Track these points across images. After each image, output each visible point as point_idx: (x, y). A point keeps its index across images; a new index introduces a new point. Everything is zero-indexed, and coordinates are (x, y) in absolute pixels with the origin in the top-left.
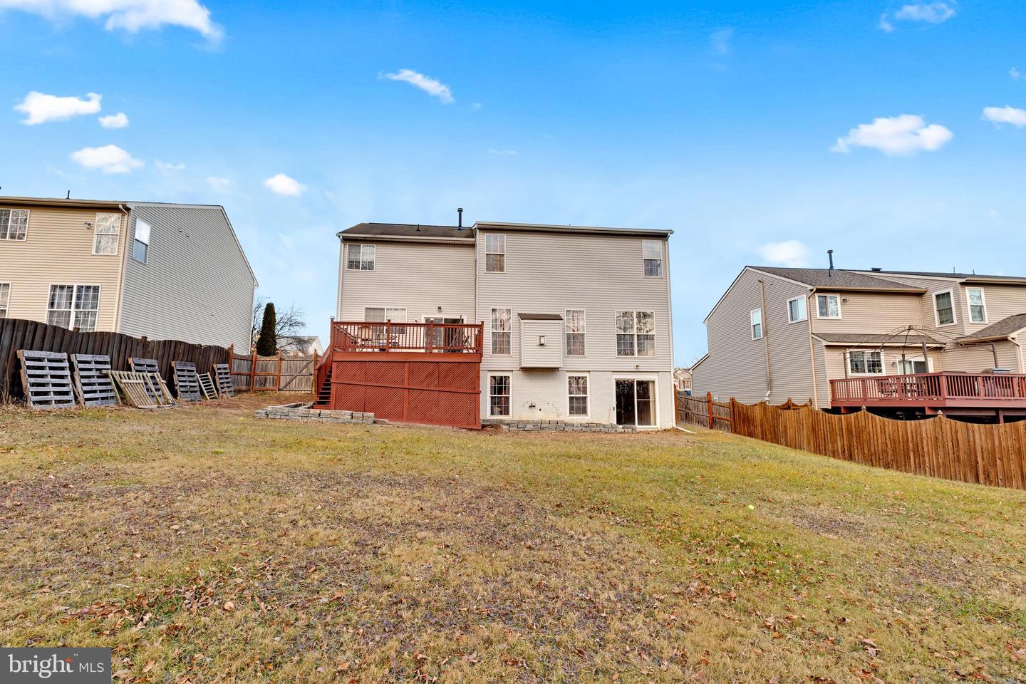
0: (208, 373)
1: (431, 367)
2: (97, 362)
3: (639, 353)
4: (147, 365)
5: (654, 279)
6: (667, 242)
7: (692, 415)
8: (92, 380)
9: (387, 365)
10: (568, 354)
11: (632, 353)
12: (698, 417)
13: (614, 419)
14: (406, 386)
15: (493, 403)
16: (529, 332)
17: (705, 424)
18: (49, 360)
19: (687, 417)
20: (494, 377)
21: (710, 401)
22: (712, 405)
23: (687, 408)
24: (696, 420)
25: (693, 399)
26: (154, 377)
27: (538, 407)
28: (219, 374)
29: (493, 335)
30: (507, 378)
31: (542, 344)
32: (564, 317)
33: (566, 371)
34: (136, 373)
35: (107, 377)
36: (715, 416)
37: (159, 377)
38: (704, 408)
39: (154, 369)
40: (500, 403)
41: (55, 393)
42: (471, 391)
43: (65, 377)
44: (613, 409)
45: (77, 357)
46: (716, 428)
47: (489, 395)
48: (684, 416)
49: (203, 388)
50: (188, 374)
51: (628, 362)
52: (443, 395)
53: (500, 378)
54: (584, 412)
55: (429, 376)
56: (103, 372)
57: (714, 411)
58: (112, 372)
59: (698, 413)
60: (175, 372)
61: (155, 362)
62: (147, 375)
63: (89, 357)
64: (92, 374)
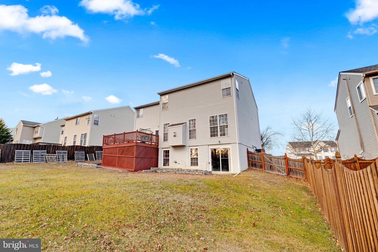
0: (93, 154)
1: (123, 148)
2: (41, 152)
3: (221, 135)
4: (63, 152)
5: (228, 98)
6: (233, 78)
7: (275, 167)
8: (38, 157)
9: (114, 149)
10: (190, 139)
11: (217, 135)
12: (278, 168)
13: (210, 168)
14: (117, 155)
15: (164, 161)
16: (171, 131)
17: (283, 172)
18: (24, 152)
19: (271, 168)
20: (164, 151)
21: (285, 158)
22: (289, 161)
23: (270, 163)
24: (277, 170)
25: (274, 157)
26: (63, 155)
27: (178, 163)
28: (97, 154)
29: (164, 134)
30: (168, 151)
31: (175, 136)
32: (188, 123)
33: (189, 146)
34: (57, 154)
35: (43, 155)
36: (291, 167)
37: (65, 155)
38: (282, 163)
39: (66, 153)
40: (166, 161)
41: (24, 160)
42: (133, 157)
43: (29, 156)
44: (209, 163)
45: (34, 151)
46: (293, 175)
47: (163, 158)
48: (269, 167)
49: (88, 158)
50: (81, 154)
51: (215, 140)
52: (126, 158)
53: (166, 151)
54: (197, 164)
55: (123, 152)
56: (42, 154)
57: (291, 165)
58: (46, 154)
59: (279, 165)
60: (75, 154)
61: (67, 151)
62: (61, 155)
63: (39, 151)
64: (39, 155)
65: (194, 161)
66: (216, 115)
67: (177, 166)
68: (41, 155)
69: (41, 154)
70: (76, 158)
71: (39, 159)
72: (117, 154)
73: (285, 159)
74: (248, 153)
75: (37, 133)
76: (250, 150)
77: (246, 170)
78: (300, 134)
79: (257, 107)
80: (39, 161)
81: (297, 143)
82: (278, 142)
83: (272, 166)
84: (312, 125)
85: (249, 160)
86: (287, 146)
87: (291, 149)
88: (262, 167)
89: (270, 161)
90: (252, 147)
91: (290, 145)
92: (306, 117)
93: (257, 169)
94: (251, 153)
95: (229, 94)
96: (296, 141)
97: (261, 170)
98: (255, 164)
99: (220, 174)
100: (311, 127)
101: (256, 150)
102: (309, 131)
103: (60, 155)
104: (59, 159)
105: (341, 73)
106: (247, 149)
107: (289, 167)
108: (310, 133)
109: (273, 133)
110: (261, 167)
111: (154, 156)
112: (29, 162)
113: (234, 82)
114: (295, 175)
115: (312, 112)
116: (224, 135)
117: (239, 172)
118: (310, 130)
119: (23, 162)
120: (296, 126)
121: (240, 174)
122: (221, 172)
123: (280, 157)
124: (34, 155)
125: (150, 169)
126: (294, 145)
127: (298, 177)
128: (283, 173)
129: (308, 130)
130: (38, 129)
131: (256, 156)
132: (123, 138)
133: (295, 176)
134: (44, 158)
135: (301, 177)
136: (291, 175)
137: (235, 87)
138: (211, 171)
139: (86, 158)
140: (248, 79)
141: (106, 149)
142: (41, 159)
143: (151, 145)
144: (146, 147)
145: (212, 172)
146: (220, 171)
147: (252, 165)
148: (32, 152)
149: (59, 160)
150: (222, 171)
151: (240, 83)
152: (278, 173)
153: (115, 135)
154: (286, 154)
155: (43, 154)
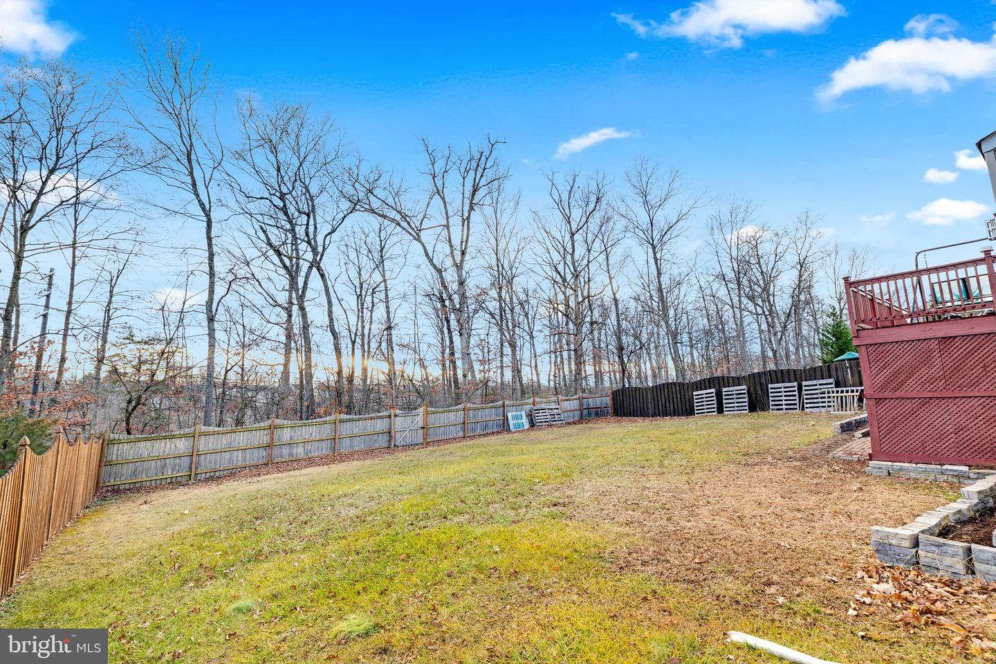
18: (784, 388)
35: (825, 393)
41: (786, 405)
43: (795, 395)
45: (804, 383)
56: (822, 390)
58: (833, 390)
63: (814, 382)
64: (816, 392)
68: (820, 391)
69: (820, 389)
71: (818, 403)
80: (819, 407)
112: (797, 409)
134: (827, 400)
142: (822, 402)
148: (800, 387)
155: (824, 390)
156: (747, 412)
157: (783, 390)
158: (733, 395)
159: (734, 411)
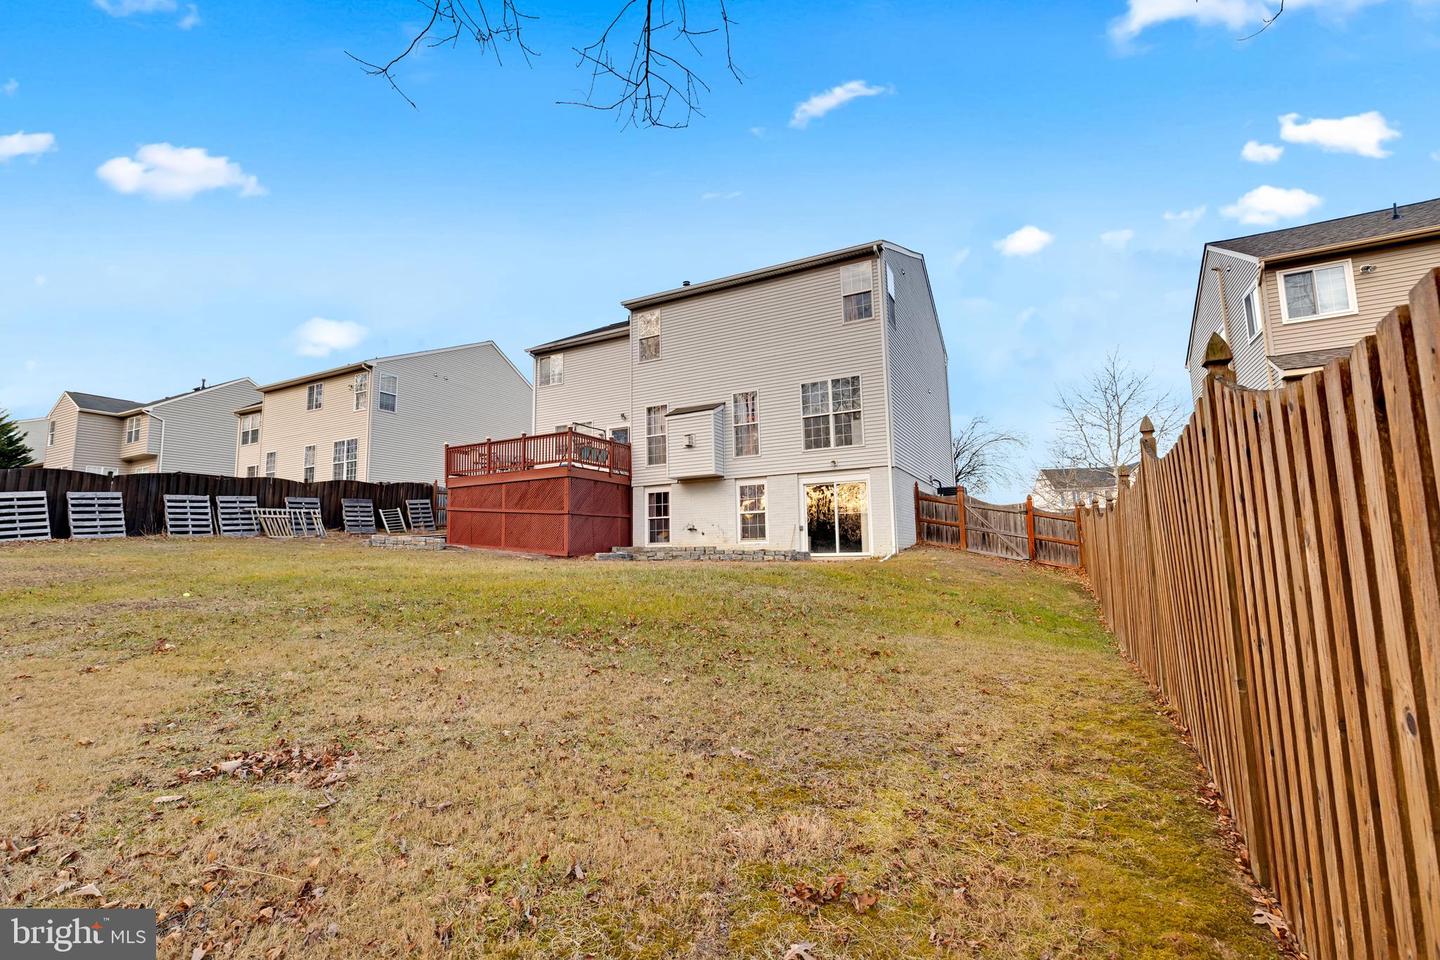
0: (399, 509)
1: (524, 486)
2: (240, 502)
3: (839, 443)
4: (306, 503)
5: (861, 324)
6: (879, 260)
7: (995, 536)
8: (234, 516)
9: (487, 489)
10: (738, 455)
11: (827, 444)
12: (1006, 540)
13: (803, 543)
14: (503, 510)
15: (652, 527)
16: (675, 432)
17: (1020, 551)
18: (191, 501)
19: (985, 540)
20: (651, 495)
21: (1029, 510)
22: (1036, 518)
23: (983, 525)
24: (1002, 545)
25: (996, 509)
26: (309, 513)
27: (700, 530)
28: (411, 509)
29: (650, 441)
30: (666, 495)
31: (689, 446)
32: (730, 405)
33: (736, 479)
34: (288, 510)
35: (249, 513)
36: (1044, 537)
37: (315, 513)
38: (1019, 523)
39: (315, 506)
40: (659, 527)
41: (193, 526)
42: (560, 512)
43: (206, 514)
44: (801, 529)
45: (219, 499)
46: (1047, 557)
47: (647, 517)
48: (980, 539)
49: (385, 523)
50: (362, 509)
51: (821, 458)
52: (534, 517)
53: (659, 495)
54: (762, 534)
55: (523, 497)
56: (245, 509)
57: (1043, 528)
58: (257, 509)
59: (1007, 532)
60: (344, 509)
61: (317, 500)
62: (302, 511)
63: (233, 498)
64: (236, 511)
65: (754, 527)
66: (824, 379)
67: (699, 541)
68: (241, 511)
69: (241, 508)
70: (349, 523)
71: (238, 525)
72: (501, 505)
73: (1026, 512)
74: (919, 497)
75: (137, 439)
76: (923, 488)
77: (912, 548)
78: (1080, 442)
79: (944, 350)
80: (239, 530)
81: (1067, 471)
82: (1006, 465)
83: (988, 536)
84: (1121, 408)
85: (919, 520)
86: (1038, 480)
87: (1048, 489)
88: (958, 540)
89: (985, 521)
90: (928, 481)
91: (1045, 477)
92: (1102, 383)
93: (944, 543)
94: (927, 498)
95: (865, 312)
96: (1066, 464)
97: (955, 547)
98: (938, 529)
99: (836, 559)
100: (1117, 417)
101: (941, 490)
102: (1109, 430)
103: (300, 513)
104: (299, 524)
105: (1209, 248)
106: (916, 484)
107: (1038, 536)
108: (1112, 435)
109: (991, 437)
110: (956, 538)
111: (621, 514)
112: (209, 532)
113: (884, 273)
114: (1052, 559)
115: (1120, 366)
116: (849, 442)
117: (894, 552)
118: (1111, 427)
119: (194, 532)
120: (1066, 413)
121: (895, 556)
122: (838, 555)
123: (1013, 506)
124: (220, 511)
125: (610, 550)
126: (1056, 478)
127: (1061, 562)
128: (1018, 554)
129: (1106, 426)
130: (138, 425)
131: (941, 507)
132: (519, 453)
133: (1053, 562)
134: (254, 522)
135: (1069, 563)
136: (1041, 560)
137: (885, 290)
138: (807, 550)
139: (380, 526)
140: (920, 257)
141: (459, 491)
142: (243, 525)
143: (610, 476)
144: (596, 482)
145: (812, 555)
146: (835, 552)
147: (930, 535)
148: (214, 503)
149: (299, 527)
150: (840, 552)
151: (900, 274)
152: (1004, 555)
153: (490, 443)
154: (1029, 498)
155: (248, 509)
156: (124, 535)
157: (188, 504)
158: (93, 505)
159: (96, 533)
